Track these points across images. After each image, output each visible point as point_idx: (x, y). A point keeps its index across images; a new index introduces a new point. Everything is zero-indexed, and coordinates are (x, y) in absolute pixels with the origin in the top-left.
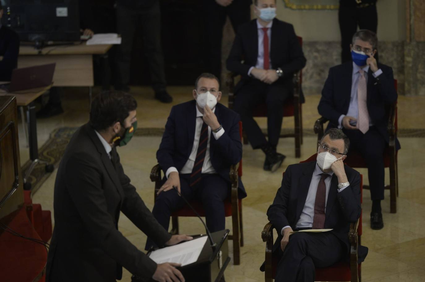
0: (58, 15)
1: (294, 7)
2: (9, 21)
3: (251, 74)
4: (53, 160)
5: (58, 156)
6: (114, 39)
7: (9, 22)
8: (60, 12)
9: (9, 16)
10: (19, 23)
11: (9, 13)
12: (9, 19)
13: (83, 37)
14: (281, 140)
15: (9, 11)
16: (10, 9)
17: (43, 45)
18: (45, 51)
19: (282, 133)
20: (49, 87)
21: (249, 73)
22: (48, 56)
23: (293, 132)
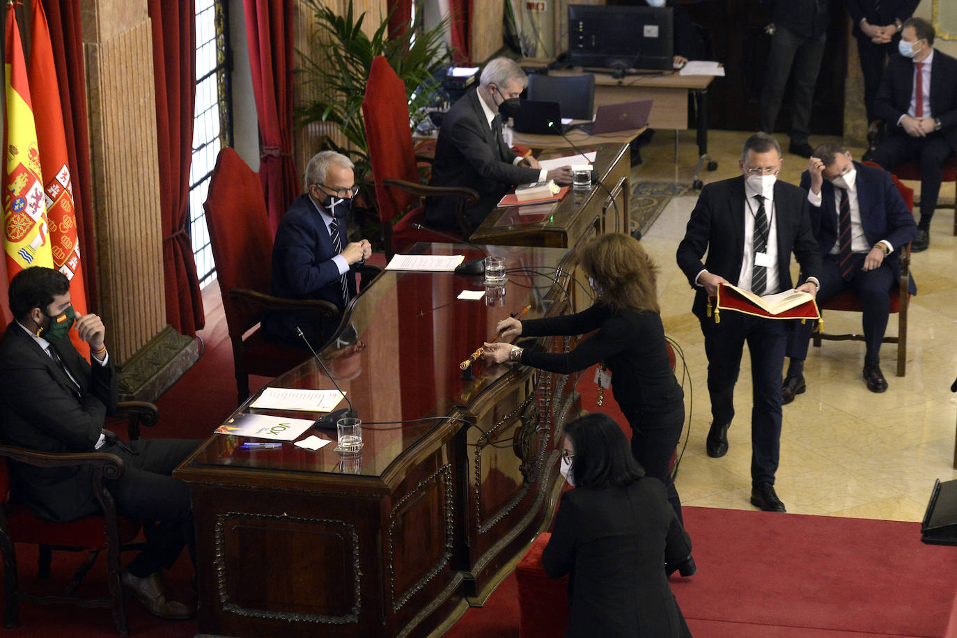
0: (646, 34)
1: (946, 37)
2: (581, 40)
3: (900, 124)
4: (637, 225)
5: (643, 219)
6: (713, 69)
7: (581, 42)
8: (649, 31)
9: (581, 34)
10: (593, 43)
11: (581, 30)
12: (581, 37)
13: (677, 65)
14: (937, 211)
15: (581, 27)
16: (583, 25)
17: (625, 74)
18: (627, 80)
19: (939, 203)
20: (641, 131)
21: (898, 123)
22: (632, 88)
23: (953, 202)
